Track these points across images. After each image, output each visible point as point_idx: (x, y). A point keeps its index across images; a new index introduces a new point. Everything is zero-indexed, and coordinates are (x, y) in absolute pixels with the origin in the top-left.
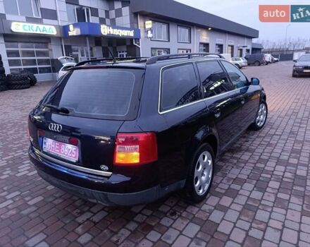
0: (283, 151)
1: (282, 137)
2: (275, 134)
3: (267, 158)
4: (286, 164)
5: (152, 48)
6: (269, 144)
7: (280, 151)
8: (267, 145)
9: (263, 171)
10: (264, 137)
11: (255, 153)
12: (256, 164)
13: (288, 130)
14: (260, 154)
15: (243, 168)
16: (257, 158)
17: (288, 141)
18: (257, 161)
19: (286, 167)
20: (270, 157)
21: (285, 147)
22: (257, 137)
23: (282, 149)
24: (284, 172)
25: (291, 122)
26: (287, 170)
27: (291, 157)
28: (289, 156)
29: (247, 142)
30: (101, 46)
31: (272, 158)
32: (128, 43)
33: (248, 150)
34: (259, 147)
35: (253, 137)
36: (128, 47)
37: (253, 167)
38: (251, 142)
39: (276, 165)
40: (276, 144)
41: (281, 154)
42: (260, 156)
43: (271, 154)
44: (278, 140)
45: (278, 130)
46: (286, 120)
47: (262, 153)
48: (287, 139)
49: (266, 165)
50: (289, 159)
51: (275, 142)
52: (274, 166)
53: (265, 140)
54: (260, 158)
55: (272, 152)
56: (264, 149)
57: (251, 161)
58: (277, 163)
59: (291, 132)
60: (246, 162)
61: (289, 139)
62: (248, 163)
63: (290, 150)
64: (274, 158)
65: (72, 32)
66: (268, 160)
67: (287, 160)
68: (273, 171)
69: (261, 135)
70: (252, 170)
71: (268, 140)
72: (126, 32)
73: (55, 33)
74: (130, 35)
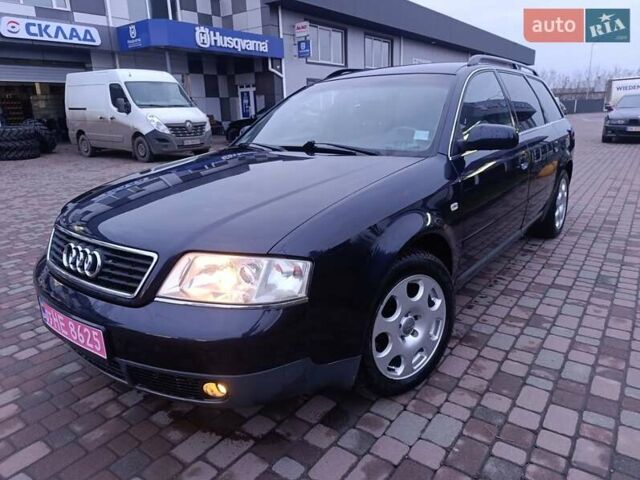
0: (573, 345)
1: (573, 294)
2: (553, 285)
3: (521, 371)
5: (308, 80)
6: (534, 320)
7: (564, 345)
8: (528, 323)
10: (523, 294)
11: (485, 352)
12: (482, 395)
13: (590, 273)
14: (500, 356)
15: (438, 410)
16: (490, 370)
17: (590, 309)
18: (490, 381)
19: (581, 413)
20: (531, 366)
21: (581, 331)
22: (502, 293)
23: (573, 340)
24: (574, 439)
25: (600, 249)
26: (585, 431)
27: (599, 369)
28: (594, 367)
29: (470, 307)
30: (202, 73)
31: (537, 372)
32: (259, 69)
33: (466, 339)
34: (503, 328)
35: (492, 292)
36: (257, 75)
37: (472, 410)
38: (481, 309)
39: (550, 402)
40: (555, 318)
41: (566, 359)
42: (501, 363)
43: (536, 355)
44: (560, 303)
45: (563, 272)
46: (585, 242)
47: (507, 352)
48: (588, 303)
49: (514, 399)
50: (591, 379)
51: (553, 311)
52: (541, 410)
53: (524, 301)
54: (499, 370)
55: (541, 347)
56: (517, 337)
57: (471, 382)
58: (551, 393)
59: (600, 280)
60: (455, 385)
61: (593, 300)
62: (457, 391)
63: (598, 343)
64: (543, 373)
65: (134, 41)
66: (524, 379)
67: (586, 381)
68: (536, 433)
69: (515, 285)
70: (465, 423)
71: (533, 303)
72: (252, 43)
73: (98, 42)
74: (262, 49)
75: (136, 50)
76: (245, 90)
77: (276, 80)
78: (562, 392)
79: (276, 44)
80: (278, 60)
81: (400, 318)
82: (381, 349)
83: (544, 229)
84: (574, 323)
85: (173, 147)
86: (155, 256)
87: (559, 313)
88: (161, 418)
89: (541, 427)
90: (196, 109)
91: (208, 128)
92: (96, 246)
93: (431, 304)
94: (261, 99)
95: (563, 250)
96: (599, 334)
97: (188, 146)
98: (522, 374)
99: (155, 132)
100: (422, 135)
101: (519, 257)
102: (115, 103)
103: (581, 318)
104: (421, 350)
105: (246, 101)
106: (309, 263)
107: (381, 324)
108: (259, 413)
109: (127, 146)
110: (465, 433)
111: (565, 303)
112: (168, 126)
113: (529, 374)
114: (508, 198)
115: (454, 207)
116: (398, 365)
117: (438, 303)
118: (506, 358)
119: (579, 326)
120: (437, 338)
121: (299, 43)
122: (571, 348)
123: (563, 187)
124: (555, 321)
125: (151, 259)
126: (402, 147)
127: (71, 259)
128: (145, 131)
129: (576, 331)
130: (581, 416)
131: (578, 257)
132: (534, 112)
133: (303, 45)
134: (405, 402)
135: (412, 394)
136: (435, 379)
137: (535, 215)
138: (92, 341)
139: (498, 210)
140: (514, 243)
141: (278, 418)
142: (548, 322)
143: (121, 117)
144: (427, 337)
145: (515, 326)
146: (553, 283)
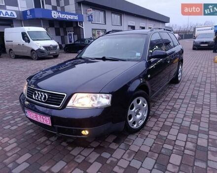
0: (185, 116)
1: (185, 101)
2: (178, 98)
4: (188, 131)
5: (93, 29)
6: (173, 109)
7: (182, 116)
8: (171, 110)
9: (165, 140)
10: (169, 101)
11: (159, 119)
12: (159, 132)
13: (189, 94)
14: (164, 120)
15: (147, 137)
16: (161, 124)
17: (189, 105)
18: (161, 128)
19: (187, 135)
20: (173, 123)
21: (187, 112)
22: (163, 101)
23: (185, 114)
24: (186, 142)
25: (192, 86)
26: (189, 139)
27: (192, 123)
28: (191, 122)
29: (154, 106)
30: (54, 27)
31: (175, 124)
32: (75, 25)
33: (154, 116)
34: (164, 112)
35: (160, 101)
36: (74, 28)
37: (157, 136)
38: (157, 107)
39: (179, 132)
40: (179, 108)
41: (183, 120)
42: (164, 122)
43: (174, 119)
44: (181, 104)
45: (181, 94)
46: (188, 84)
47: (166, 119)
48: (189, 103)
49: (169, 132)
50: (190, 125)
51: (179, 106)
52: (176, 134)
53: (170, 104)
54: (164, 124)
55: (176, 117)
56: (168, 115)
57: (156, 128)
58: (179, 130)
59: (192, 96)
60: (151, 129)
61: (190, 102)
62: (152, 131)
63: (192, 115)
64: (177, 125)
65: (29, 16)
66: (171, 126)
67: (189, 126)
68: (175, 141)
69: (167, 99)
70: (155, 140)
71: (173, 104)
72: (72, 16)
73: (16, 17)
74: (76, 18)
75: (30, 19)
76: (70, 33)
77: (81, 30)
78: (182, 129)
79: (81, 16)
80: (81, 22)
81: (135, 110)
82: (130, 119)
83: (175, 81)
84: (185, 110)
85: (46, 55)
86: (66, 95)
87: (181, 107)
88: (64, 144)
89: (177, 139)
90: (54, 41)
91: (58, 47)
92: (45, 92)
93: (144, 105)
94: (76, 36)
95: (181, 87)
96: (192, 113)
97: (52, 54)
98: (170, 125)
99: (39, 49)
100: (138, 54)
101: (168, 90)
102: (24, 39)
103: (187, 108)
104: (141, 119)
105: (70, 37)
106: (111, 95)
107: (130, 112)
108: (94, 140)
109: (29, 54)
110: (155, 142)
112: (44, 47)
113: (172, 125)
114: (164, 71)
115: (149, 76)
116: (135, 124)
117: (145, 105)
118: (166, 121)
119: (186, 110)
120: (145, 115)
121: (89, 16)
122: (184, 117)
123: (180, 67)
125: (64, 95)
126: (132, 58)
127: (36, 97)
128: (36, 49)
129: (185, 112)
130: (187, 136)
131: (186, 89)
132: (170, 42)
133: (90, 17)
134: (137, 135)
135: (139, 132)
136: (145, 128)
137: (172, 76)
138: (46, 121)
139: (161, 75)
140: (166, 86)
141: (100, 141)
142: (177, 110)
143: (26, 44)
144: (143, 115)
145: (168, 111)
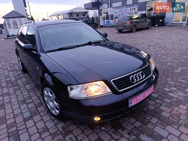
87: (20, 108)
103: (13, 110)
111: (21, 112)
124: (19, 105)
129: (12, 106)
142: (21, 103)
145: (27, 97)
146: (32, 119)
